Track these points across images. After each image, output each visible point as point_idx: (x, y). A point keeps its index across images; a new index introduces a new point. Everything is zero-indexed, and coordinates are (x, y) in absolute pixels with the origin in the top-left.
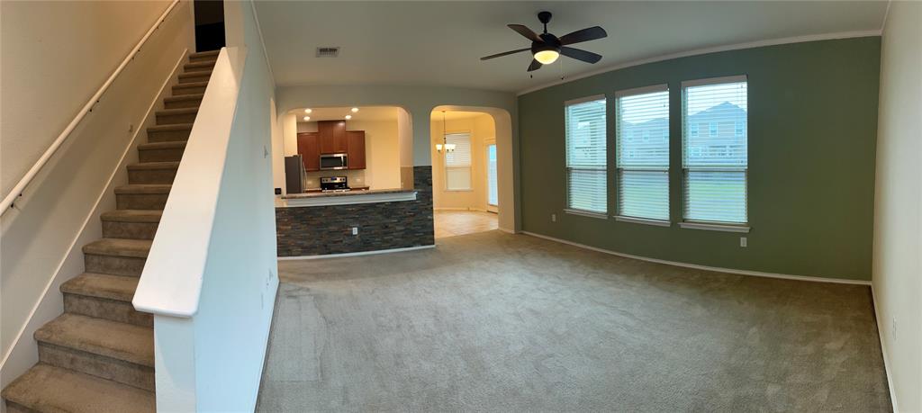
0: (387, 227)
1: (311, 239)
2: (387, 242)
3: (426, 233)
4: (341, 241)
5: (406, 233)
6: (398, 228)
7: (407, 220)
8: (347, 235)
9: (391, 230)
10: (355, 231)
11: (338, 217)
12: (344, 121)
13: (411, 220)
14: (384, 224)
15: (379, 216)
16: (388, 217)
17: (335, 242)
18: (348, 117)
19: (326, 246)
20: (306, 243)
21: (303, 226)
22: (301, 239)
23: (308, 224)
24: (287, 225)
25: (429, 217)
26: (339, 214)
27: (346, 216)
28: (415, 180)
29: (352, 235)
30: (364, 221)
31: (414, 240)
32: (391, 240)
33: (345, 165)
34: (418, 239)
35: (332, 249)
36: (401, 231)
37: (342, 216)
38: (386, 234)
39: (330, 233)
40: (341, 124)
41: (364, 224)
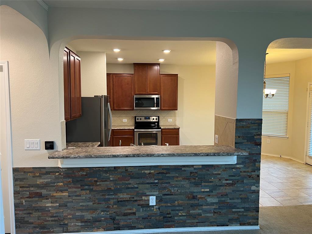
0: (194, 198)
1: (95, 210)
2: (194, 217)
3: (247, 210)
4: (134, 214)
5: (219, 208)
6: (209, 200)
7: (223, 190)
8: (142, 206)
9: (200, 202)
10: (153, 201)
11: (131, 181)
12: (159, 64)
13: (228, 190)
14: (192, 193)
15: (186, 183)
16: (197, 185)
17: (125, 215)
18: (161, 61)
19: (114, 219)
20: (88, 216)
21: (84, 192)
22: (82, 210)
23: (91, 190)
24: (62, 191)
25: (253, 188)
26: (132, 178)
27: (141, 181)
28: (237, 137)
29: (148, 206)
30: (165, 188)
31: (231, 216)
32: (200, 215)
33: (157, 106)
34: (236, 216)
35: (122, 223)
36: (212, 204)
37: (138, 181)
38: (193, 206)
39: (121, 203)
40: (156, 68)
41: (165, 192)
